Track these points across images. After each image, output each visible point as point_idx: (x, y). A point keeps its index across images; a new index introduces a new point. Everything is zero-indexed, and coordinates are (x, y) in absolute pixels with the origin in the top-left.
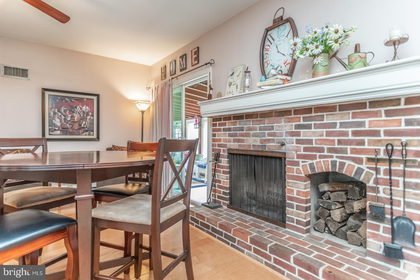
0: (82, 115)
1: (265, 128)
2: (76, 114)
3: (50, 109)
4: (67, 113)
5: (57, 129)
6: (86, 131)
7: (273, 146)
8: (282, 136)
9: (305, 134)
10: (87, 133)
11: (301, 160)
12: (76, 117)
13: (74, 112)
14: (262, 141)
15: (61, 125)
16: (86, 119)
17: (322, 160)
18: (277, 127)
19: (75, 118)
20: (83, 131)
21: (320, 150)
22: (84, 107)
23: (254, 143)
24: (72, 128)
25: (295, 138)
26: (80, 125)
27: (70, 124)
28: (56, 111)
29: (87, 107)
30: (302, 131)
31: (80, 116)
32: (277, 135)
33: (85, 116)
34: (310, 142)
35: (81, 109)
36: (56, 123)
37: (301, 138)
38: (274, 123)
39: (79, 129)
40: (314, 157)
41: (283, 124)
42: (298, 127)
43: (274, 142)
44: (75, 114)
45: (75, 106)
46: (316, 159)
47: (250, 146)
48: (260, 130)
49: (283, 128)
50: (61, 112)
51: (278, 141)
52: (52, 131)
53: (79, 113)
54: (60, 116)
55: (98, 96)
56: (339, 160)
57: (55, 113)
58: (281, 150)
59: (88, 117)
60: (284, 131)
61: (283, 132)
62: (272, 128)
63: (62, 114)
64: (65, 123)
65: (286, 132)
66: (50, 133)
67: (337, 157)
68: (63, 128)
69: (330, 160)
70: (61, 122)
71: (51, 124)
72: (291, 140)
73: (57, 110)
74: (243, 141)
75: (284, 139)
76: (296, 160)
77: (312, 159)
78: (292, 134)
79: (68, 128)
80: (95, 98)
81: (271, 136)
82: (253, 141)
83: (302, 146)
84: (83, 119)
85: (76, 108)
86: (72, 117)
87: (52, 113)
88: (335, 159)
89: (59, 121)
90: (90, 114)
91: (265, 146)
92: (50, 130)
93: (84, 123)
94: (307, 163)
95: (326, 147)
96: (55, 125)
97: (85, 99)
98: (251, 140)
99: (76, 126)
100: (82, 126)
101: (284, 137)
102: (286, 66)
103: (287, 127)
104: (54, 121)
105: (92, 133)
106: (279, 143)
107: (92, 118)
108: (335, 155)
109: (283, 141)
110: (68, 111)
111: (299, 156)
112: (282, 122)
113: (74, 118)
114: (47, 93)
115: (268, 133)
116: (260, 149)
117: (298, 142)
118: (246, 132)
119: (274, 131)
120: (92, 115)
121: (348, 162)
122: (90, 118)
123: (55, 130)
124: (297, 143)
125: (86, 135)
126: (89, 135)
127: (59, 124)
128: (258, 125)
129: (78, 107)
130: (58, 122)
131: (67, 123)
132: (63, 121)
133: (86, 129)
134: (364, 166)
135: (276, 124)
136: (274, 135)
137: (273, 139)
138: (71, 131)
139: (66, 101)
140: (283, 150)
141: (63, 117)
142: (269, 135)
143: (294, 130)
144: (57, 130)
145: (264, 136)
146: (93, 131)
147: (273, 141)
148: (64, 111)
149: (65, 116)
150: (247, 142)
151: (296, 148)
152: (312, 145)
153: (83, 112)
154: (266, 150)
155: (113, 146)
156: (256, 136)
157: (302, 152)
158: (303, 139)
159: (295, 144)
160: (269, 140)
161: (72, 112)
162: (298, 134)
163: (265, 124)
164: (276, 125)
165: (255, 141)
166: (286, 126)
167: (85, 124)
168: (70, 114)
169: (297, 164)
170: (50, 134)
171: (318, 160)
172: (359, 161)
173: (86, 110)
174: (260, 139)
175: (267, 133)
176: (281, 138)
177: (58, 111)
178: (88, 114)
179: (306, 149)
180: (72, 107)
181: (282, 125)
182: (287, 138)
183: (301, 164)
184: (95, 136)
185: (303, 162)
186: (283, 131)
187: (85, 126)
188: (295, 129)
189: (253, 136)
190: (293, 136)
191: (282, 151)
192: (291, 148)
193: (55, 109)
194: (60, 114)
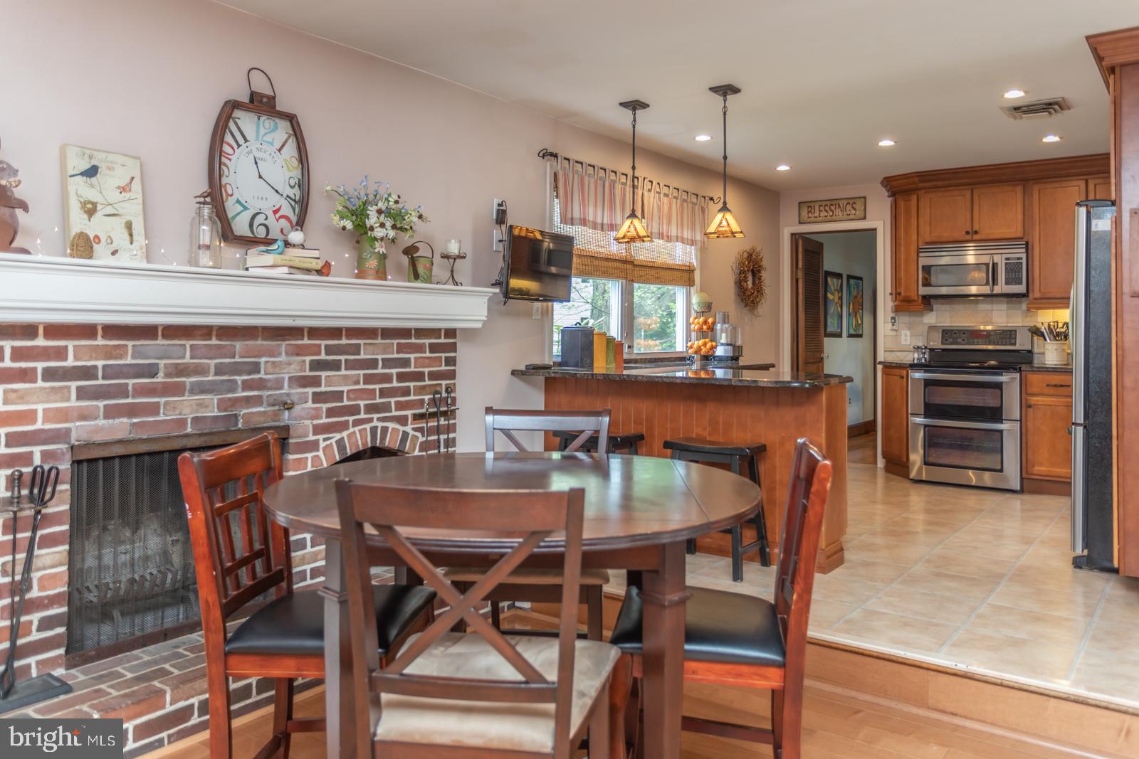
1: (236, 369)
7: (259, 413)
8: (281, 388)
9: (329, 381)
11: (321, 437)
14: (222, 405)
17: (356, 429)
18: (269, 365)
21: (354, 410)
23: (197, 412)
25: (310, 390)
30: (324, 374)
32: (269, 384)
34: (338, 396)
37: (323, 389)
38: (260, 356)
40: (344, 426)
41: (283, 358)
42: (317, 365)
43: (261, 404)
46: (348, 429)
47: (182, 422)
48: (216, 374)
49: (284, 368)
51: (271, 400)
56: (380, 425)
58: (279, 420)
60: (286, 376)
61: (283, 378)
62: (256, 368)
65: (290, 378)
67: (379, 419)
69: (368, 426)
72: (302, 396)
74: (154, 409)
75: (288, 395)
76: (311, 438)
77: (340, 431)
78: (304, 382)
81: (252, 389)
82: (195, 407)
83: (325, 406)
88: (375, 423)
91: (236, 416)
94: (333, 441)
95: (362, 403)
98: (186, 403)
101: (286, 390)
102: (277, 221)
103: (293, 366)
106: (273, 405)
108: (376, 416)
109: (285, 399)
111: (318, 430)
112: (280, 354)
115: (244, 382)
116: (220, 427)
117: (318, 398)
118: (168, 380)
119: (262, 375)
121: (391, 425)
124: (314, 402)
128: (210, 358)
134: (408, 429)
135: (263, 360)
136: (261, 385)
137: (260, 397)
140: (284, 420)
142: (247, 386)
143: (308, 373)
145: (233, 390)
147: (258, 401)
150: (169, 413)
151: (313, 412)
152: (343, 402)
154: (240, 426)
156: (203, 392)
157: (324, 420)
158: (326, 392)
159: (310, 404)
160: (247, 399)
162: (316, 382)
163: (234, 357)
164: (267, 362)
165: (201, 405)
166: (289, 364)
169: (314, 446)
171: (351, 430)
172: (402, 420)
174: (219, 400)
175: (239, 382)
176: (278, 392)
179: (331, 412)
181: (280, 361)
182: (293, 391)
183: (322, 444)
185: (325, 440)
186: (283, 375)
188: (311, 370)
189: (192, 392)
190: (305, 386)
191: (282, 424)
192: (303, 414)
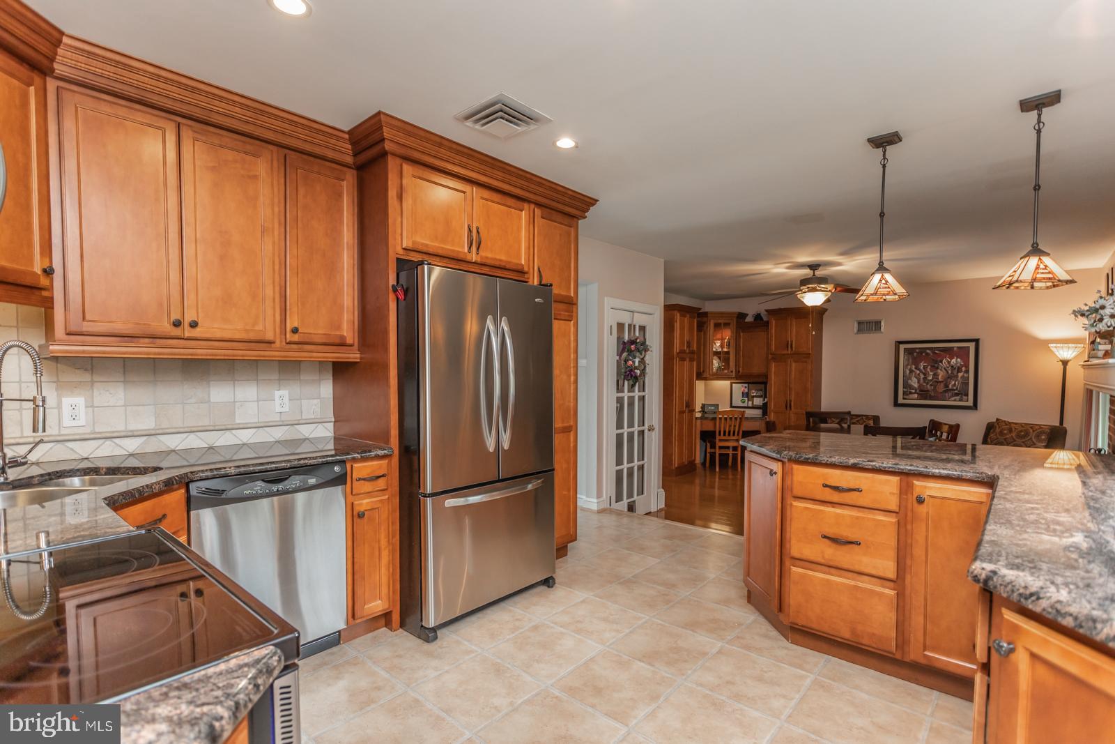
0: (950, 372)
2: (941, 370)
3: (905, 367)
4: (928, 370)
5: (914, 391)
6: (957, 395)
10: (958, 398)
12: (941, 374)
13: (937, 368)
15: (919, 387)
16: (957, 376)
19: (940, 377)
20: (950, 394)
22: (954, 360)
24: (933, 390)
26: (946, 386)
27: (931, 385)
28: (914, 369)
29: (959, 360)
31: (948, 372)
33: (955, 372)
35: (949, 362)
36: (913, 384)
39: (945, 391)
44: (939, 371)
45: (939, 359)
50: (919, 369)
52: (907, 395)
53: (946, 370)
54: (919, 375)
55: (977, 341)
57: (911, 371)
59: (960, 375)
63: (921, 371)
64: (925, 384)
66: (905, 397)
68: (921, 391)
70: (918, 382)
71: (906, 385)
73: (914, 366)
79: (928, 391)
80: (972, 346)
84: (950, 377)
85: (941, 362)
86: (935, 375)
87: (908, 372)
89: (916, 380)
90: (964, 369)
92: (904, 393)
93: (953, 382)
96: (911, 387)
97: (955, 349)
99: (941, 388)
100: (950, 386)
104: (910, 381)
105: (965, 398)
107: (965, 375)
110: (929, 367)
113: (938, 375)
114: (902, 347)
120: (967, 371)
122: (963, 377)
123: (911, 393)
125: (955, 400)
126: (961, 400)
127: (916, 385)
129: (944, 361)
130: (915, 383)
131: (927, 383)
132: (922, 381)
133: (956, 392)
138: (933, 394)
139: (927, 354)
141: (922, 376)
144: (914, 393)
146: (967, 395)
148: (924, 368)
149: (924, 374)
153: (952, 366)
155: (997, 420)
161: (934, 368)
167: (955, 384)
168: (931, 371)
170: (904, 399)
173: (956, 364)
177: (916, 368)
178: (959, 370)
180: (936, 362)
184: (970, 403)
187: (955, 388)
193: (911, 366)
194: (918, 372)
